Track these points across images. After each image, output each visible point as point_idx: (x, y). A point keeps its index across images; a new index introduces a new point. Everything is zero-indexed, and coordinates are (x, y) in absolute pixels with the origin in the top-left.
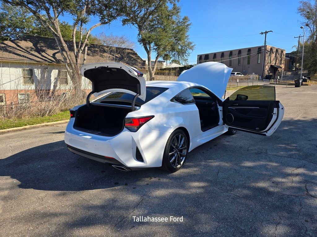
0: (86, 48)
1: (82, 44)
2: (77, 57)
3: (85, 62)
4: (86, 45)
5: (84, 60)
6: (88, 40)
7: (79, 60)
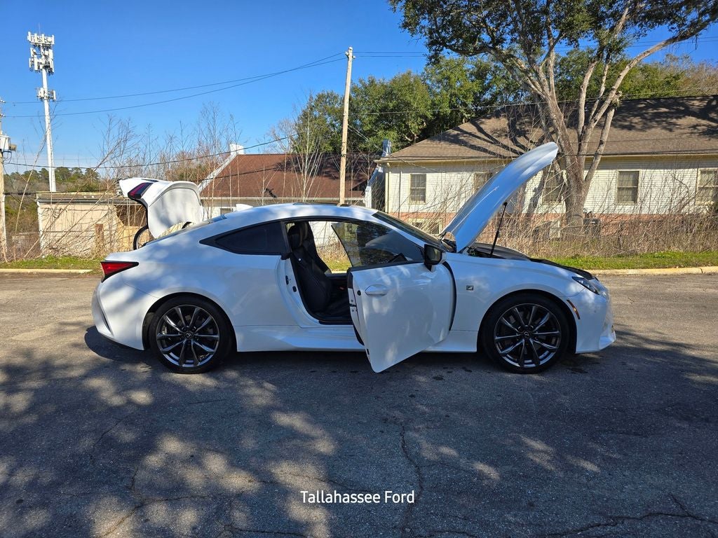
0: (612, 113)
1: (602, 102)
2: (581, 138)
3: (602, 148)
4: (612, 106)
5: (601, 143)
6: (617, 94)
7: (585, 147)
